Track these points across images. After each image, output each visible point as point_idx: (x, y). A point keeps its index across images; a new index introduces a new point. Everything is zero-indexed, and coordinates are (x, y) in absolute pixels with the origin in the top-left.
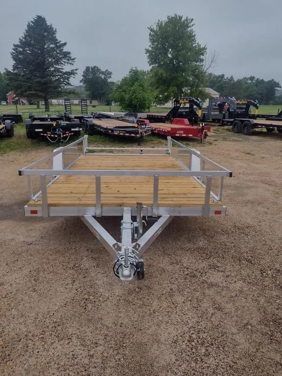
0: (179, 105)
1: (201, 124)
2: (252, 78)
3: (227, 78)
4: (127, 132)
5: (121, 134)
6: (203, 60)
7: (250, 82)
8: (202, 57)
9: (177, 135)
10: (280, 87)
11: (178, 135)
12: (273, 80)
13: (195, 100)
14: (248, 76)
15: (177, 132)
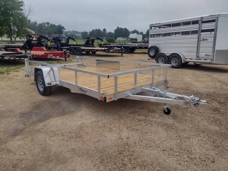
0: (32, 39)
1: (64, 50)
2: (48, 23)
3: (33, 22)
4: (17, 57)
5: (11, 59)
6: (23, 10)
7: (47, 25)
8: (21, 7)
9: (48, 57)
10: (65, 29)
11: (50, 57)
12: (60, 25)
13: (44, 36)
14: (45, 22)
15: (49, 55)
